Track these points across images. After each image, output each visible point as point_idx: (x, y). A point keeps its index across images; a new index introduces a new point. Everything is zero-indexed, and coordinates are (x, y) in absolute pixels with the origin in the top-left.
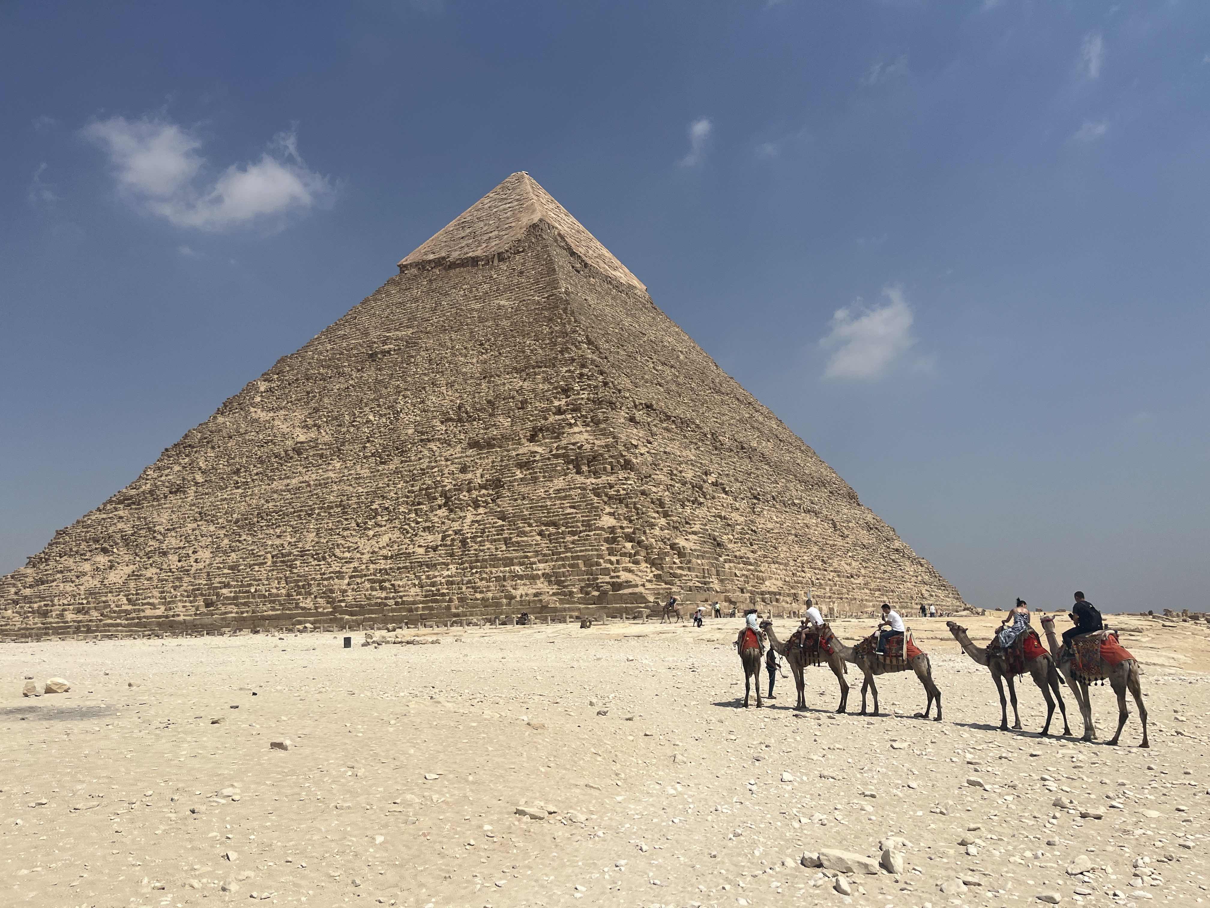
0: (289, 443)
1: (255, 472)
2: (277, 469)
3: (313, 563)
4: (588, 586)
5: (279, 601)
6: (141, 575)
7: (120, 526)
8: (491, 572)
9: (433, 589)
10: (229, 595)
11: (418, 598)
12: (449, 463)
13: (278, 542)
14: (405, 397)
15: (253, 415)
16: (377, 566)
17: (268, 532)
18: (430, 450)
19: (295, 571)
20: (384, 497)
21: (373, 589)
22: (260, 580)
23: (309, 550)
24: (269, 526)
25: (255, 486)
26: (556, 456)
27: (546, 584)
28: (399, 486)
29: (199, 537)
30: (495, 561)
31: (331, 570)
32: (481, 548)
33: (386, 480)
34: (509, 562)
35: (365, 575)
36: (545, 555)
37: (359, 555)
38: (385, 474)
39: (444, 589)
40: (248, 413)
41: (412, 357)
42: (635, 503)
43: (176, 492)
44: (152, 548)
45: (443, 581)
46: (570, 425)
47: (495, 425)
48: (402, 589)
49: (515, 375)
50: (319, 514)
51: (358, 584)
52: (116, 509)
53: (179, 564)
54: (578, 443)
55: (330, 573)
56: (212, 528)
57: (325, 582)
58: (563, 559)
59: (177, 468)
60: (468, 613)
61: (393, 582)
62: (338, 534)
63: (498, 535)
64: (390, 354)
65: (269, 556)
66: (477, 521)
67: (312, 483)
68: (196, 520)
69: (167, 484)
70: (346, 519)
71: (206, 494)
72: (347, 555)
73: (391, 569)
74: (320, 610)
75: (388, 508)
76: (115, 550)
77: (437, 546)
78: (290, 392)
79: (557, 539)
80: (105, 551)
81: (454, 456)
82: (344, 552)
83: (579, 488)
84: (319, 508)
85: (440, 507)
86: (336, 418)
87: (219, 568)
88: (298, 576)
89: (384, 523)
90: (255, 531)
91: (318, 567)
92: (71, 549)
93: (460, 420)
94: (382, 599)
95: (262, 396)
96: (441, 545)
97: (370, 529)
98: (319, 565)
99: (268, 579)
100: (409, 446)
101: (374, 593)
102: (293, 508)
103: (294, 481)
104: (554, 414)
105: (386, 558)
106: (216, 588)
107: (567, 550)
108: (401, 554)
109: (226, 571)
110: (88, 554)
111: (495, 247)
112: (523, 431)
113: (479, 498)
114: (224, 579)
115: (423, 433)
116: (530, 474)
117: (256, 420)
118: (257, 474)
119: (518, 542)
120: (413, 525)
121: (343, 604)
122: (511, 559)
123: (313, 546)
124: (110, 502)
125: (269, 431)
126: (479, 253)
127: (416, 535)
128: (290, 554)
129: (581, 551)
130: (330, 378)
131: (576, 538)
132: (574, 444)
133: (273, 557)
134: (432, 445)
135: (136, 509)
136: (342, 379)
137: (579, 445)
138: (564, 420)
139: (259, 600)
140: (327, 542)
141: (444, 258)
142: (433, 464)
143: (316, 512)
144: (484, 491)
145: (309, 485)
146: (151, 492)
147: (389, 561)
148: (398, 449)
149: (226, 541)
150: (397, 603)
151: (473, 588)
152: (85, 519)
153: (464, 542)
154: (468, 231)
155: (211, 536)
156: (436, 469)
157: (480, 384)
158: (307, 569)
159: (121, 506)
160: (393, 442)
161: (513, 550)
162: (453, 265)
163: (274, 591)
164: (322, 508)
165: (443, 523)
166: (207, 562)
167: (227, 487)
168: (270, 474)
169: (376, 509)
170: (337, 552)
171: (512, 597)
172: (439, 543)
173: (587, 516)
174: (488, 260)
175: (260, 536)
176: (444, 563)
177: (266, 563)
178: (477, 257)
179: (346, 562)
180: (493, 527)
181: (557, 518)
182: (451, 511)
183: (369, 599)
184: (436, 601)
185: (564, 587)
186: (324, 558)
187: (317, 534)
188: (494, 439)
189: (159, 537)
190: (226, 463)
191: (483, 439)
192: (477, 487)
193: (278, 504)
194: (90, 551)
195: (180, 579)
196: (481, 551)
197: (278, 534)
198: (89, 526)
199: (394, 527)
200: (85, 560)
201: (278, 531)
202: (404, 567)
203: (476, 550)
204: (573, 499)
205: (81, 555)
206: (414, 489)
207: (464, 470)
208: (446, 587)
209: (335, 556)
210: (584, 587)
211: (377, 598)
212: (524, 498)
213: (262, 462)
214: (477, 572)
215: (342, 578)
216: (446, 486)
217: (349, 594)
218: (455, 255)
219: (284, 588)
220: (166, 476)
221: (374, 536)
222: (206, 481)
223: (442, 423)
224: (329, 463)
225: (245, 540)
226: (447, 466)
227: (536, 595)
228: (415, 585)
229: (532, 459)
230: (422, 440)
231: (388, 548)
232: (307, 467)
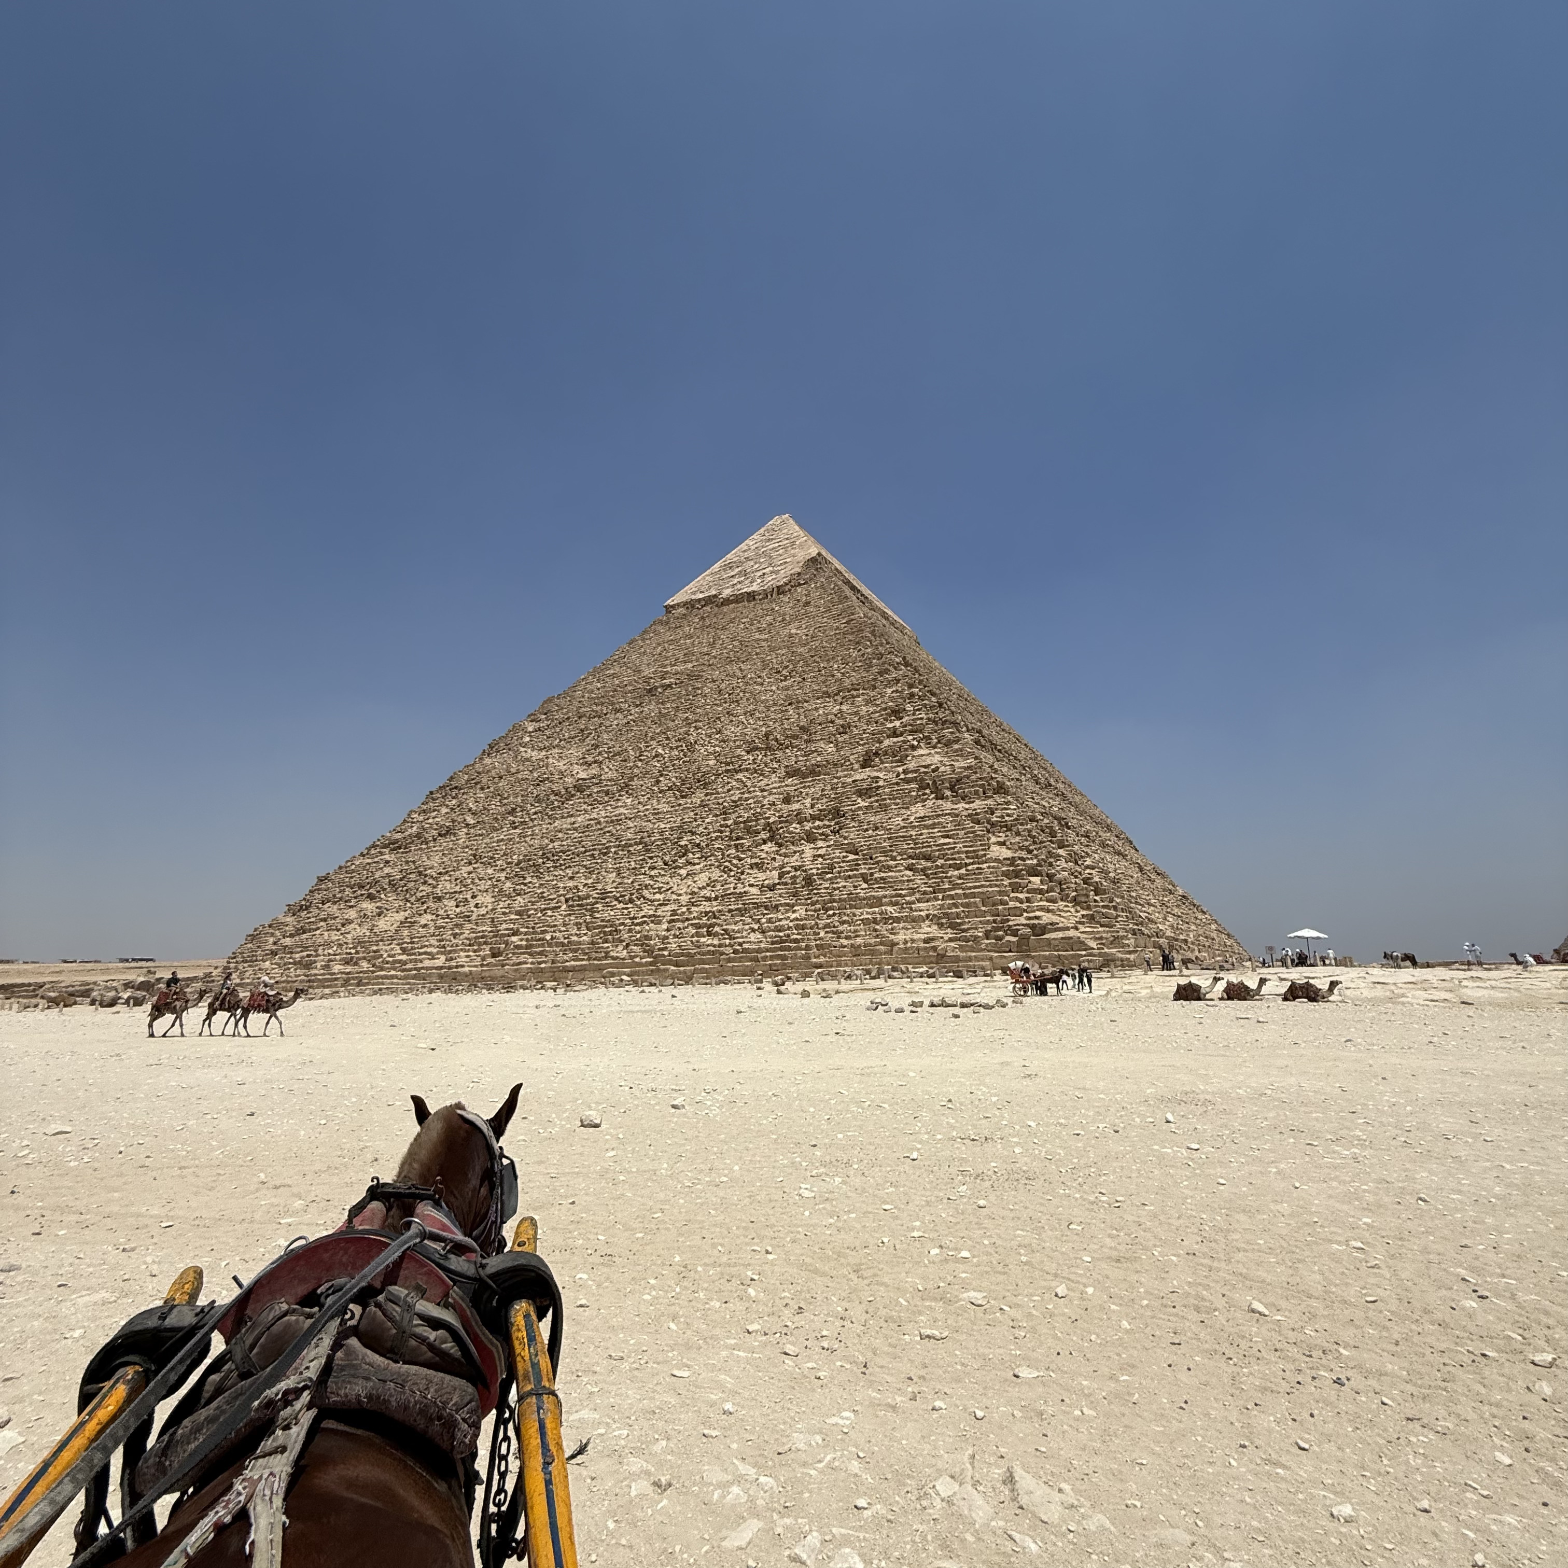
0: (569, 780)
1: (533, 810)
2: (559, 807)
3: (619, 906)
4: (996, 929)
5: (583, 949)
6: (415, 922)
7: (387, 870)
8: (854, 915)
9: (781, 934)
10: (520, 943)
11: (763, 945)
12: (765, 793)
13: (571, 884)
14: (696, 728)
15: (523, 754)
16: (701, 908)
17: (557, 873)
18: (740, 780)
19: (598, 915)
20: (693, 833)
21: (698, 935)
22: (555, 926)
23: (611, 892)
24: (556, 867)
25: (535, 826)
26: (908, 781)
27: (935, 927)
28: (709, 820)
29: (477, 881)
30: (854, 901)
31: (642, 913)
32: (835, 886)
33: (692, 814)
34: (878, 902)
35: (688, 919)
36: (925, 893)
37: (674, 897)
38: (689, 808)
39: (794, 934)
40: (517, 753)
41: (698, 688)
43: (445, 835)
44: (424, 893)
45: (791, 924)
46: (914, 748)
47: (816, 751)
48: (739, 935)
49: (828, 700)
50: (615, 853)
51: (680, 929)
52: (382, 854)
53: (458, 910)
54: (931, 765)
55: (643, 917)
56: (490, 871)
57: (638, 928)
58: (952, 897)
59: (444, 810)
60: (834, 963)
61: (725, 927)
62: (645, 874)
63: (851, 870)
64: (672, 688)
65: (562, 899)
66: (820, 856)
67: (602, 820)
68: (470, 863)
69: (435, 826)
70: (651, 858)
71: (480, 835)
72: (659, 896)
73: (720, 911)
74: (637, 960)
75: (699, 844)
76: (382, 896)
77: (774, 885)
78: (561, 730)
79: (936, 873)
80: (371, 897)
81: (771, 786)
82: (654, 894)
83: (949, 814)
84: (615, 847)
85: (765, 841)
86: (619, 754)
87: (504, 913)
88: (602, 921)
89: (697, 861)
90: (542, 873)
91: (626, 912)
92: (334, 896)
93: (769, 748)
94: (714, 946)
95: (531, 736)
96: (779, 884)
97: (681, 868)
98: (627, 908)
99: (565, 925)
100: (713, 778)
101: (703, 940)
102: (583, 847)
103: (579, 819)
104: (888, 737)
105: (709, 899)
106: (505, 935)
107: (955, 886)
108: (729, 894)
109: (513, 917)
110: (353, 901)
111: (772, 581)
112: (855, 755)
113: (815, 831)
114: (512, 926)
115: (727, 764)
116: (877, 801)
117: (528, 760)
118: (535, 813)
119: (882, 878)
120: (735, 861)
121: (666, 953)
122: (879, 899)
123: (616, 888)
124: (374, 846)
125: (544, 770)
126: (755, 587)
127: (742, 873)
128: (588, 897)
129: (975, 887)
130: (606, 714)
131: (963, 871)
132: (925, 767)
133: (567, 901)
134: (740, 776)
135: (403, 853)
136: (619, 715)
137: (933, 767)
138: (904, 742)
139: (558, 949)
140: (632, 882)
141: (715, 596)
142: (746, 795)
143: (613, 850)
144: (819, 823)
145: (599, 823)
146: (418, 836)
147: (715, 903)
148: (699, 781)
149: (508, 884)
150: (736, 952)
151: (833, 933)
152: (349, 864)
153: (809, 881)
154: (737, 570)
155: (490, 879)
156: (751, 801)
157: (786, 711)
158: (612, 913)
159: (387, 851)
160: (693, 775)
161: (879, 888)
162: (727, 602)
163: (575, 938)
164: (619, 846)
165: (774, 859)
166: (490, 907)
167: (502, 828)
168: (550, 813)
169: (686, 845)
170: (646, 893)
171: (893, 944)
172: (777, 881)
173: (970, 847)
174: (766, 594)
175: (547, 878)
176: (787, 904)
177: (560, 907)
178: (754, 592)
179: (660, 905)
180: (843, 862)
181: (929, 849)
182: (781, 845)
183: (699, 947)
184: (789, 949)
185: (964, 931)
186: (631, 901)
187: (619, 874)
188: (818, 766)
189: (431, 881)
190: (498, 804)
191: (805, 766)
192: (809, 818)
193: (564, 843)
194: (355, 898)
195: (460, 926)
196: (835, 889)
197: (570, 875)
198: (353, 871)
199: (711, 865)
200: (351, 907)
201: (569, 871)
202: (736, 910)
203: (826, 888)
204: (944, 827)
205: (346, 901)
206: (729, 822)
207: (787, 800)
208: (795, 931)
209: (644, 898)
210: (991, 931)
211: (708, 945)
212: (877, 828)
213: (539, 801)
214: (834, 914)
215: (659, 923)
216: (769, 818)
217: (671, 941)
218: (727, 593)
219: (585, 934)
220: (434, 818)
221: (688, 875)
222: (478, 822)
223: (748, 752)
224: (618, 800)
225: (530, 882)
226: (764, 797)
227: (926, 941)
228: (753, 930)
229: (874, 785)
230: (727, 771)
231: (709, 888)
232: (591, 805)
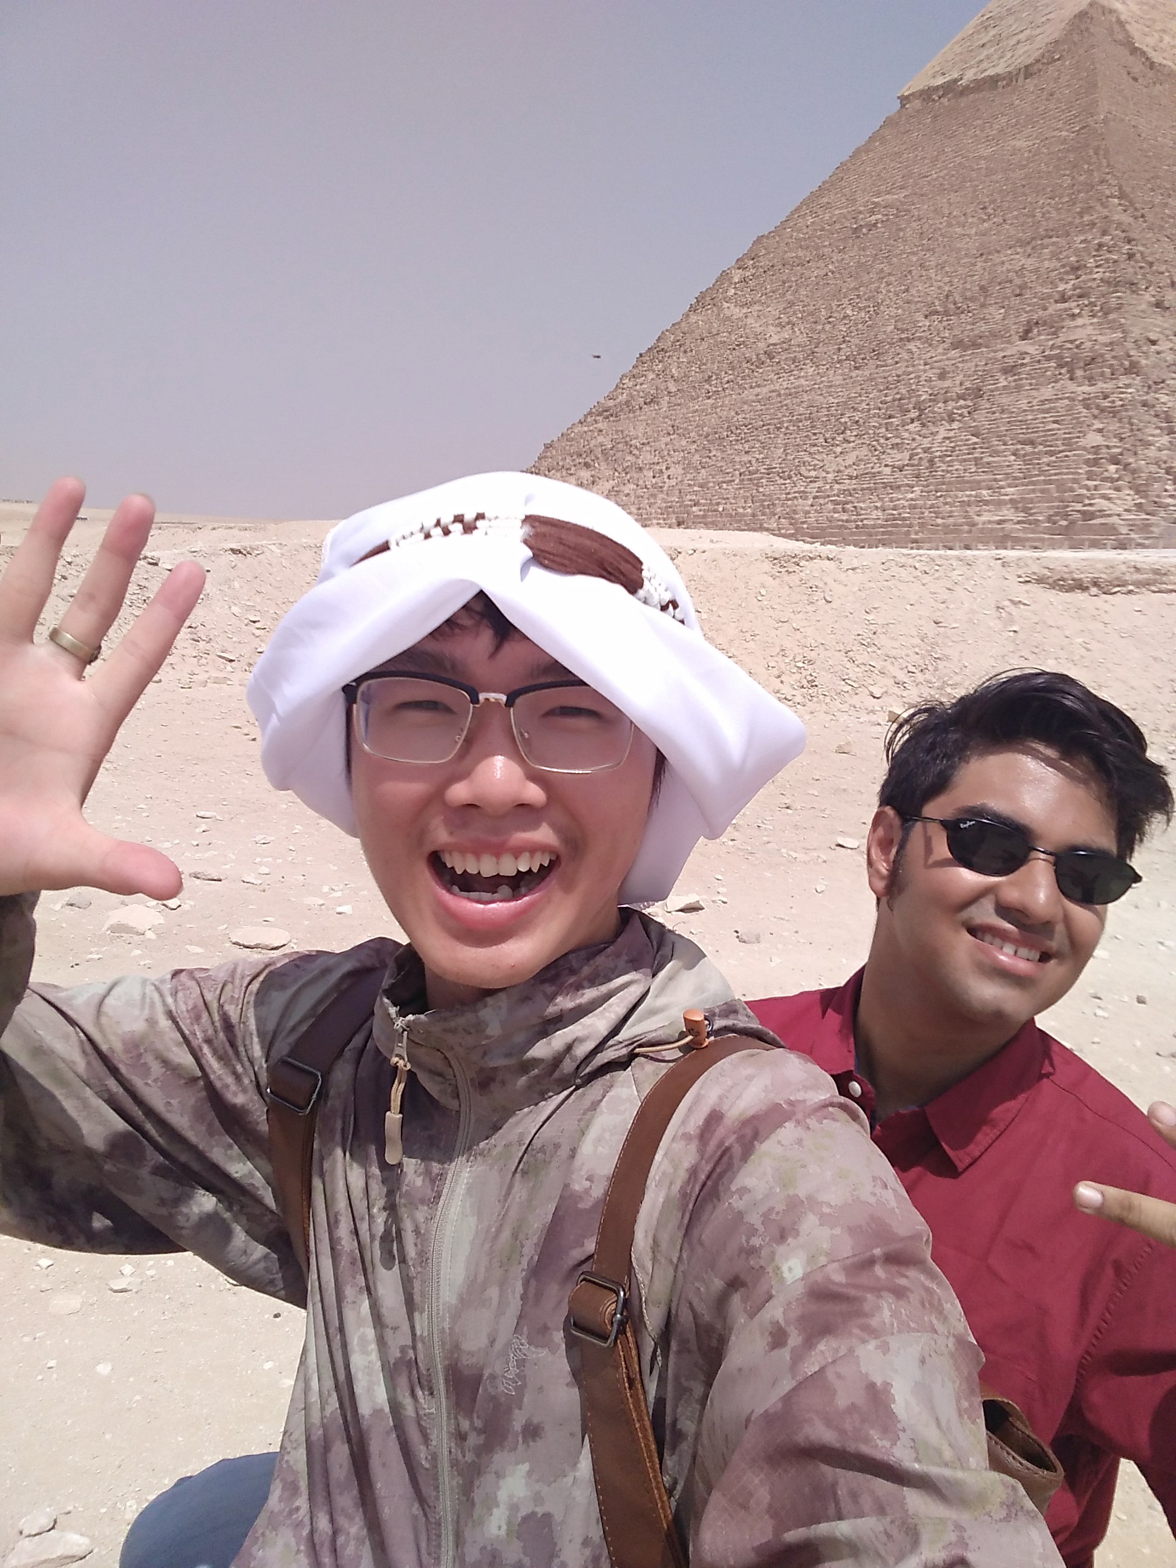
0: (762, 345)
1: (726, 379)
2: (749, 376)
3: (779, 482)
6: (619, 491)
7: (600, 439)
8: (957, 497)
9: (895, 512)
12: (928, 367)
13: (746, 458)
14: (888, 284)
15: (726, 311)
16: (842, 487)
17: (736, 447)
18: (910, 351)
19: (761, 490)
20: (855, 409)
22: (728, 498)
23: (775, 468)
24: (738, 440)
25: (726, 396)
26: (1049, 358)
27: (1012, 510)
28: (871, 396)
29: (672, 453)
30: (962, 483)
31: (796, 489)
32: (950, 468)
33: (859, 388)
34: (977, 485)
35: (829, 496)
36: (1016, 478)
37: (824, 474)
38: (859, 381)
40: (721, 310)
42: (1130, 418)
43: (650, 403)
44: (629, 464)
45: (906, 504)
46: (1074, 317)
47: (984, 319)
48: (863, 512)
49: (1019, 250)
50: (787, 428)
51: (821, 505)
52: (596, 422)
53: (654, 481)
54: (1078, 339)
55: (795, 492)
56: (684, 443)
57: (789, 502)
58: (1034, 483)
59: (651, 376)
61: (856, 504)
62: (805, 451)
63: (969, 454)
64: (877, 228)
65: (737, 473)
66: (948, 438)
67: (782, 392)
68: (669, 434)
69: (641, 394)
70: (815, 434)
71: (679, 405)
72: (813, 473)
73: (854, 489)
75: (858, 421)
76: (596, 465)
77: (904, 466)
78: (764, 281)
79: (1030, 460)
80: (587, 465)
81: (934, 359)
82: (810, 470)
83: (1068, 397)
84: (788, 421)
85: (912, 421)
86: (812, 313)
87: (689, 485)
88: (764, 495)
89: (852, 439)
90: (724, 446)
91: (783, 486)
92: (558, 464)
93: (946, 313)
94: (843, 521)
95: (735, 288)
96: (907, 465)
97: (838, 445)
98: (785, 484)
99: (734, 498)
100: (887, 347)
101: (836, 515)
102: (762, 421)
103: (765, 390)
104: (1056, 302)
105: (851, 478)
106: (687, 506)
107: (1042, 472)
108: (867, 474)
109: (696, 488)
110: (573, 468)
112: (1017, 324)
113: (955, 411)
114: (694, 497)
115: (903, 331)
116: (1015, 381)
117: (729, 318)
118: (728, 382)
119: (988, 463)
120: (882, 441)
122: (979, 482)
123: (780, 464)
124: (590, 413)
125: (741, 331)
126: (1001, 68)
127: (883, 453)
128: (757, 471)
129: (1055, 474)
131: (1053, 458)
132: (1071, 342)
133: (740, 474)
134: (911, 346)
135: (614, 421)
136: (821, 263)
137: (1078, 342)
138: (1067, 309)
140: (794, 459)
142: (911, 369)
143: (785, 425)
144: (962, 402)
145: (779, 395)
146: (627, 403)
147: (854, 482)
148: (874, 351)
149: (697, 457)
152: (569, 432)
153: (931, 461)
155: (683, 451)
156: (912, 376)
157: (974, 265)
158: (772, 488)
159: (600, 418)
160: (870, 343)
161: (983, 472)
162: (966, 90)
163: (741, 510)
164: (791, 421)
165: (914, 439)
166: (679, 479)
167: (698, 397)
168: (741, 382)
169: (846, 423)
170: (803, 470)
171: (975, 524)
172: (907, 462)
173: (1069, 433)
175: (729, 452)
176: (908, 485)
177: (734, 481)
179: (811, 482)
180: (965, 445)
181: (1036, 435)
182: (923, 425)
184: (897, 526)
186: (790, 477)
187: (784, 450)
188: (981, 337)
189: (635, 452)
190: (698, 370)
191: (968, 336)
192: (955, 397)
193: (748, 416)
194: (575, 466)
195: (654, 496)
196: (948, 472)
197: (747, 449)
198: (572, 440)
199: (863, 444)
200: (571, 474)
201: (746, 446)
202: (867, 489)
203: (943, 471)
204: (1058, 412)
205: (567, 469)
206: (889, 399)
207: (942, 376)
209: (801, 475)
211: (839, 520)
212: (1003, 412)
213: (733, 369)
214: (941, 496)
215: (806, 499)
216: (921, 395)
219: (750, 507)
220: (641, 384)
221: (841, 453)
222: (678, 390)
223: (926, 317)
224: (802, 369)
225: (714, 456)
226: (925, 371)
227: (1000, 522)
228: (877, 508)
229: (1020, 362)
230: (901, 339)
231: (855, 467)
232: (778, 374)
